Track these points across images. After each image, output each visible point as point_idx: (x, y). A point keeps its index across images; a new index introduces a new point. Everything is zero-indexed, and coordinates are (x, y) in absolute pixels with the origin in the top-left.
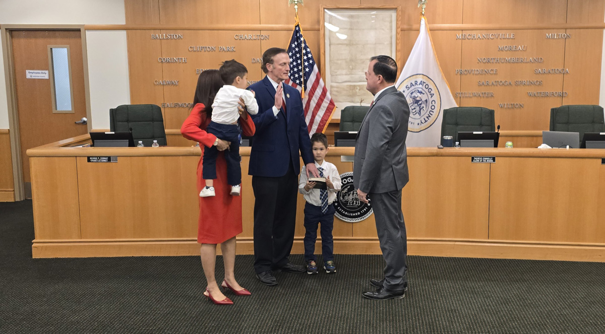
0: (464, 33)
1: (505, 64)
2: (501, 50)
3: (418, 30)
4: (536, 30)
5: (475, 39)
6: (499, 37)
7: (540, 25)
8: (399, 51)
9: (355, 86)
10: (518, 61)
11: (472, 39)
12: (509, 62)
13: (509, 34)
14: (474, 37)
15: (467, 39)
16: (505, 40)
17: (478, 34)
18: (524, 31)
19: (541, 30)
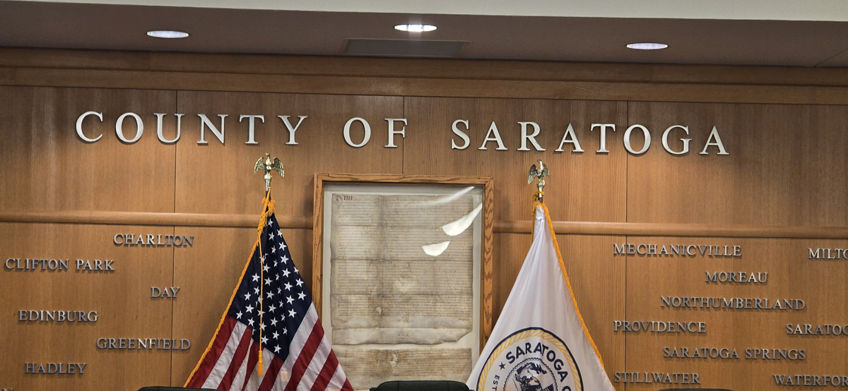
0: (631, 241)
1: (722, 310)
2: (711, 281)
3: (529, 233)
4: (785, 240)
5: (655, 255)
6: (707, 254)
7: (795, 229)
8: (489, 276)
9: (387, 353)
10: (751, 307)
11: (649, 255)
12: (730, 308)
13: (726, 247)
14: (653, 251)
15: (636, 255)
16: (719, 260)
17: (662, 245)
18: (761, 240)
19: (798, 240)
